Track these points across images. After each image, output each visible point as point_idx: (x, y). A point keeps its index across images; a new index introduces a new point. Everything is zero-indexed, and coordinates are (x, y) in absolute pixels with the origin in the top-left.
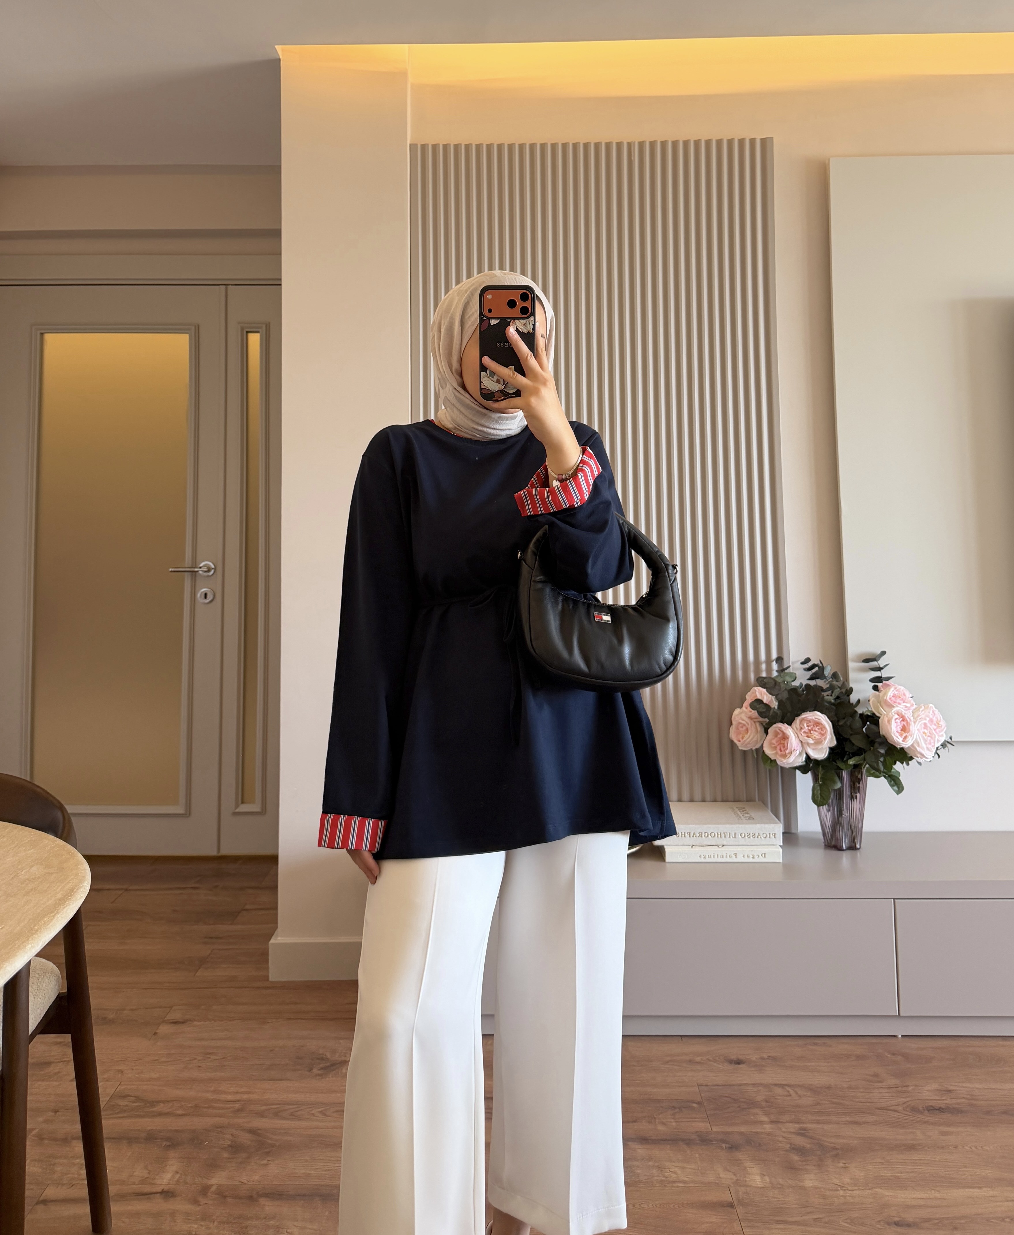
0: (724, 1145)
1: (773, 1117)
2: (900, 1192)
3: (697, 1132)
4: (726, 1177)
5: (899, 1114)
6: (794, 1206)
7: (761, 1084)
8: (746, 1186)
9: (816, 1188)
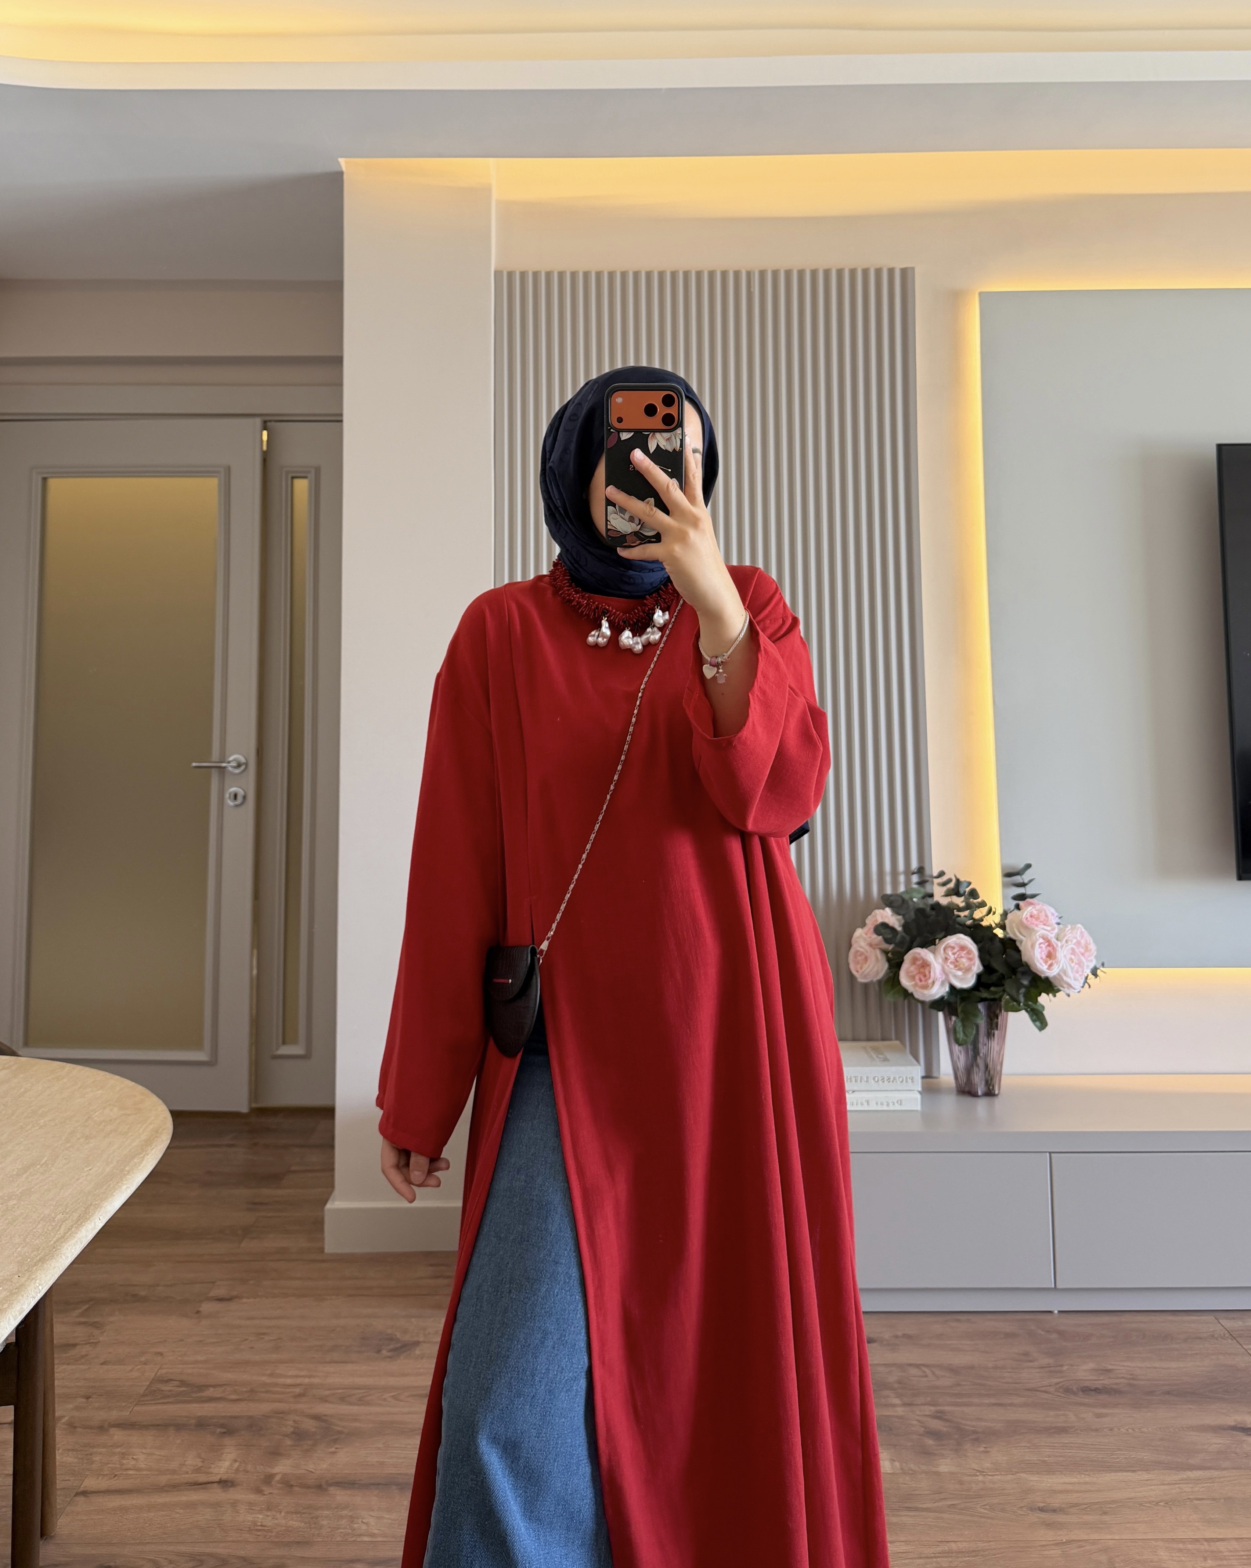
1: (907, 1400)
2: (1046, 1477)
5: (1050, 1395)
7: (895, 1364)
9: (953, 1473)
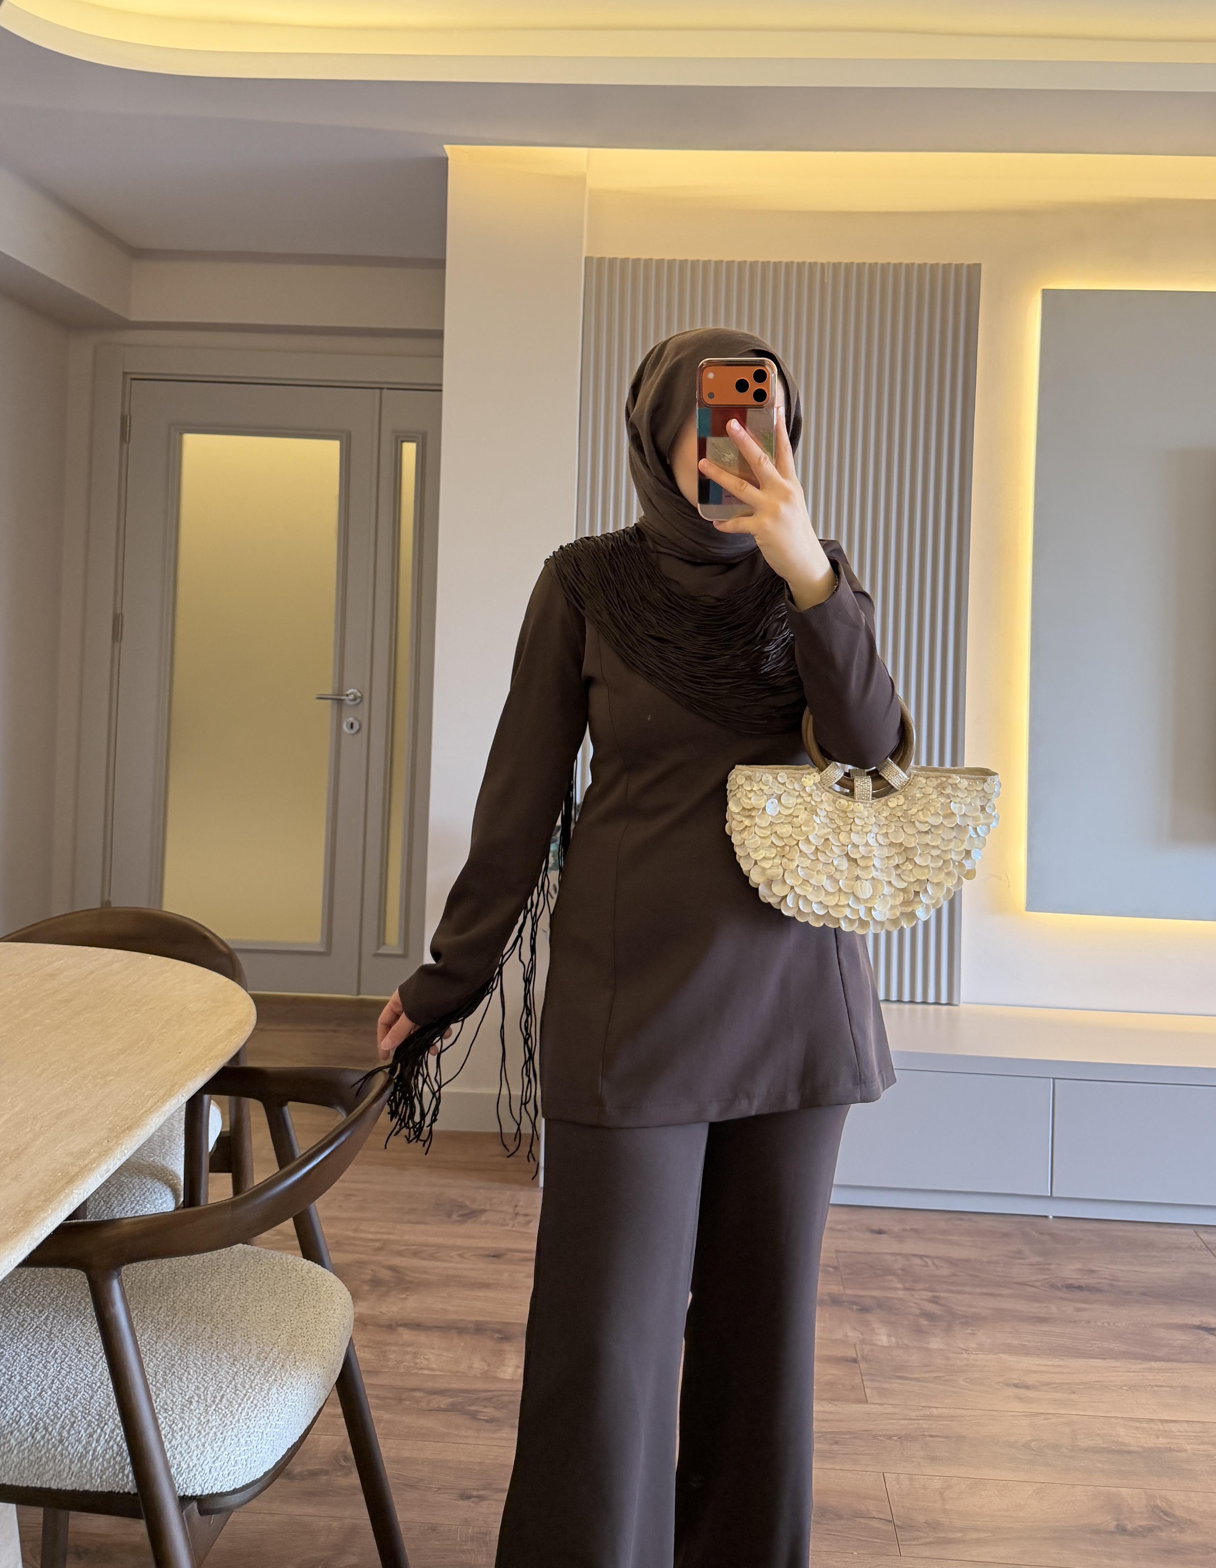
0: (855, 1307)
1: (907, 1285)
2: (1024, 1358)
3: (829, 1294)
4: (853, 1335)
5: (1036, 1289)
6: (918, 1365)
7: (900, 1254)
8: (873, 1344)
9: (941, 1350)
